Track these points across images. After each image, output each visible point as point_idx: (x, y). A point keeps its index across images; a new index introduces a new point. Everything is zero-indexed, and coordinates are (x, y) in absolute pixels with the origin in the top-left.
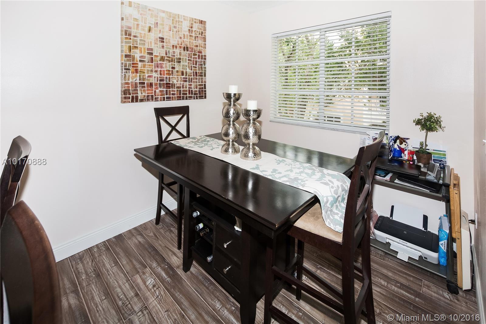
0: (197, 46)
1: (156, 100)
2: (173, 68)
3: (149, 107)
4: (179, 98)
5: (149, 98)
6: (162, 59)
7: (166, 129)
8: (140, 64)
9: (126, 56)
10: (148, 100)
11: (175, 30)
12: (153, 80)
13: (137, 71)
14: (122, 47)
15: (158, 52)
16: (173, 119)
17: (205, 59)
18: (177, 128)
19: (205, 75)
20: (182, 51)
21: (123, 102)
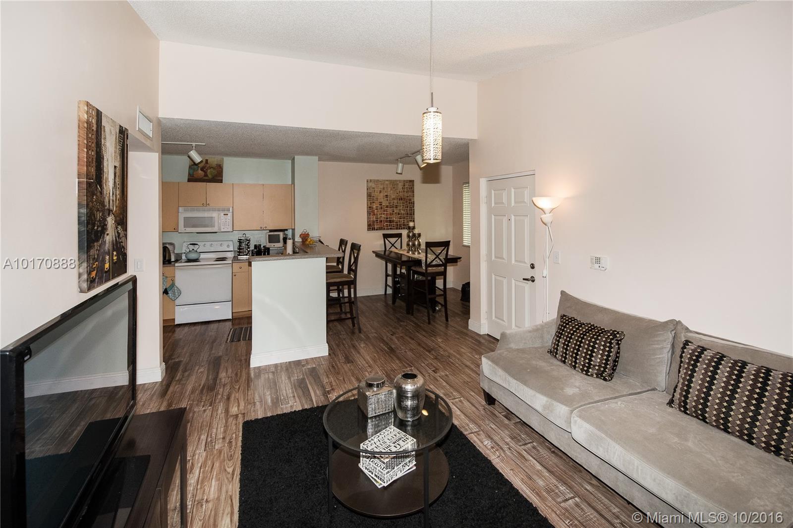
0: (408, 197)
1: (384, 229)
2: (393, 211)
3: (380, 233)
4: (397, 229)
5: (380, 229)
6: (387, 207)
7: (388, 245)
8: (376, 211)
9: (370, 207)
10: (380, 230)
11: (394, 189)
12: (382, 219)
13: (374, 214)
14: (367, 203)
15: (385, 203)
16: (393, 240)
17: (414, 204)
18: (394, 245)
19: (414, 214)
20: (399, 201)
21: (368, 230)
